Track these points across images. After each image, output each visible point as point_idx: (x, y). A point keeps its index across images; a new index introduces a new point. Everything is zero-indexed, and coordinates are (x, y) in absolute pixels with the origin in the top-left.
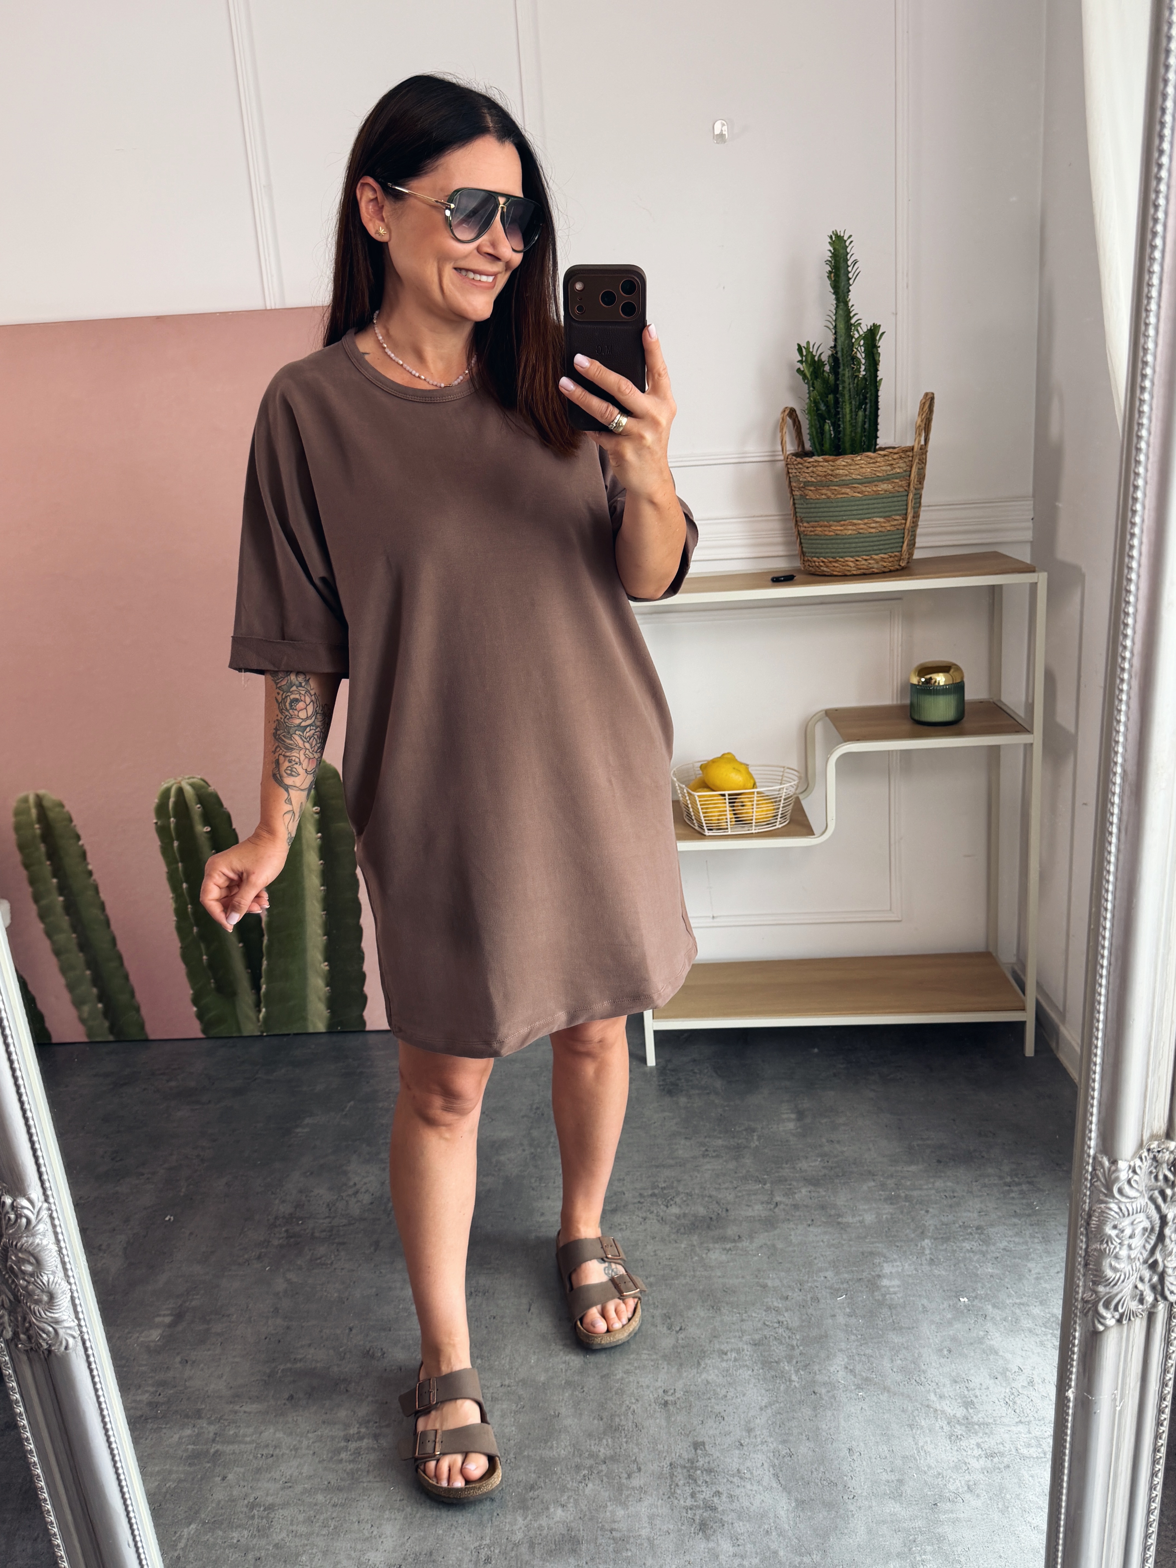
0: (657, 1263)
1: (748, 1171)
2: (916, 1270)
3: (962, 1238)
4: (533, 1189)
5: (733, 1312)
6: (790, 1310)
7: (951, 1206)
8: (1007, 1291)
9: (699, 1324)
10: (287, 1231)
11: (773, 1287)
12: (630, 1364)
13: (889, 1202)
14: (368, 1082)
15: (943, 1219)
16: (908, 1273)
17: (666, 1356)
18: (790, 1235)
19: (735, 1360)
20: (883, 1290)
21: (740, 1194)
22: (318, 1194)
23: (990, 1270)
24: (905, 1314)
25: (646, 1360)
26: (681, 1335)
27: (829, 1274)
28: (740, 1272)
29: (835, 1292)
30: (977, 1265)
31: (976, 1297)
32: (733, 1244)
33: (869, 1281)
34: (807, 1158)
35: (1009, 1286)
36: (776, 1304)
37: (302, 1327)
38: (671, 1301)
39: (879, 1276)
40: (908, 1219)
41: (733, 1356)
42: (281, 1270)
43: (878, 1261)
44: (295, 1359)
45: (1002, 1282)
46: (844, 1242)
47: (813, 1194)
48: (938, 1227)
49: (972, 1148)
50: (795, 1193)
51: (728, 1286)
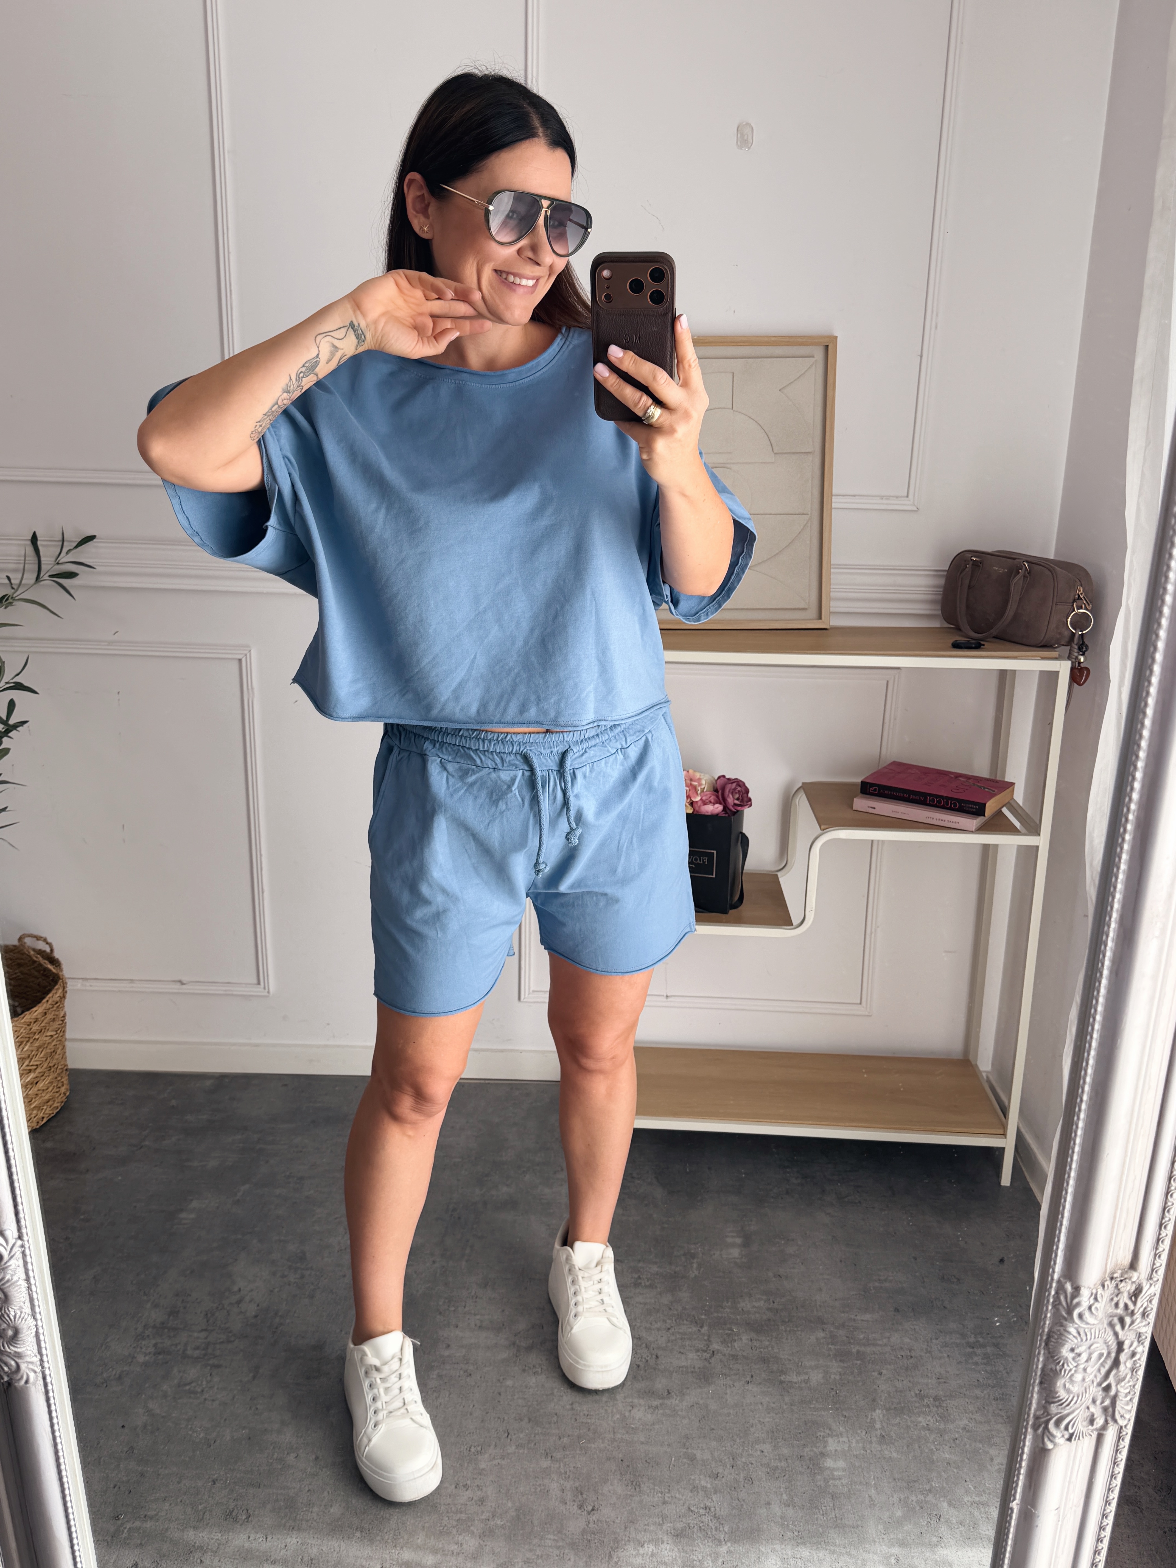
0: (573, 1419)
1: (684, 1309)
2: (864, 1449)
3: (917, 1410)
4: (440, 1313)
5: (654, 1489)
6: (720, 1492)
7: (907, 1369)
8: (965, 1484)
9: (614, 1504)
10: (155, 1345)
11: (703, 1461)
12: (531, 1550)
13: (838, 1359)
14: (267, 1162)
15: (898, 1386)
16: (855, 1453)
17: (575, 1543)
18: (726, 1394)
19: (653, 1555)
20: (827, 1473)
21: (673, 1338)
22: (197, 1299)
23: (947, 1456)
24: (850, 1507)
25: (550, 1547)
26: (594, 1518)
27: (767, 1447)
28: (666, 1438)
29: (773, 1472)
30: (933, 1447)
31: (930, 1491)
32: (661, 1401)
33: (810, 1459)
34: (750, 1296)
35: (968, 1480)
36: (703, 1483)
37: (159, 1475)
38: (585, 1471)
39: (822, 1454)
40: (858, 1382)
41: (650, 1550)
42: (143, 1396)
43: (822, 1434)
44: (145, 1516)
45: (961, 1472)
46: (785, 1407)
47: (755, 1343)
48: (891, 1395)
49: (933, 1297)
50: (735, 1341)
51: (651, 1456)
